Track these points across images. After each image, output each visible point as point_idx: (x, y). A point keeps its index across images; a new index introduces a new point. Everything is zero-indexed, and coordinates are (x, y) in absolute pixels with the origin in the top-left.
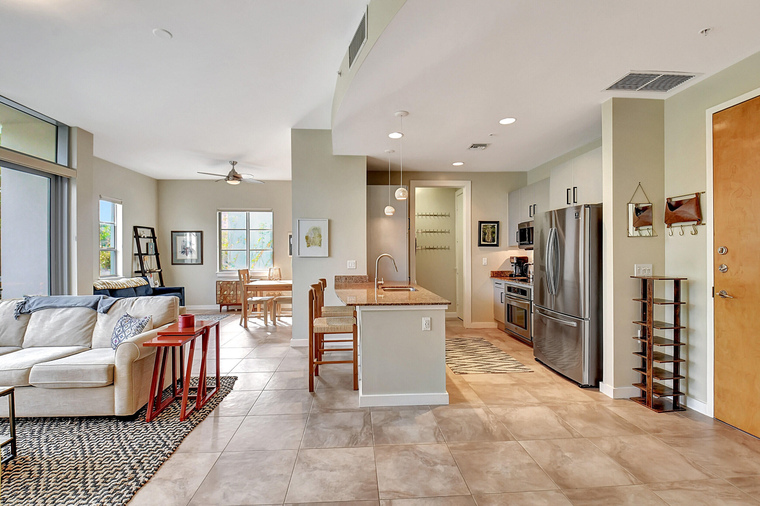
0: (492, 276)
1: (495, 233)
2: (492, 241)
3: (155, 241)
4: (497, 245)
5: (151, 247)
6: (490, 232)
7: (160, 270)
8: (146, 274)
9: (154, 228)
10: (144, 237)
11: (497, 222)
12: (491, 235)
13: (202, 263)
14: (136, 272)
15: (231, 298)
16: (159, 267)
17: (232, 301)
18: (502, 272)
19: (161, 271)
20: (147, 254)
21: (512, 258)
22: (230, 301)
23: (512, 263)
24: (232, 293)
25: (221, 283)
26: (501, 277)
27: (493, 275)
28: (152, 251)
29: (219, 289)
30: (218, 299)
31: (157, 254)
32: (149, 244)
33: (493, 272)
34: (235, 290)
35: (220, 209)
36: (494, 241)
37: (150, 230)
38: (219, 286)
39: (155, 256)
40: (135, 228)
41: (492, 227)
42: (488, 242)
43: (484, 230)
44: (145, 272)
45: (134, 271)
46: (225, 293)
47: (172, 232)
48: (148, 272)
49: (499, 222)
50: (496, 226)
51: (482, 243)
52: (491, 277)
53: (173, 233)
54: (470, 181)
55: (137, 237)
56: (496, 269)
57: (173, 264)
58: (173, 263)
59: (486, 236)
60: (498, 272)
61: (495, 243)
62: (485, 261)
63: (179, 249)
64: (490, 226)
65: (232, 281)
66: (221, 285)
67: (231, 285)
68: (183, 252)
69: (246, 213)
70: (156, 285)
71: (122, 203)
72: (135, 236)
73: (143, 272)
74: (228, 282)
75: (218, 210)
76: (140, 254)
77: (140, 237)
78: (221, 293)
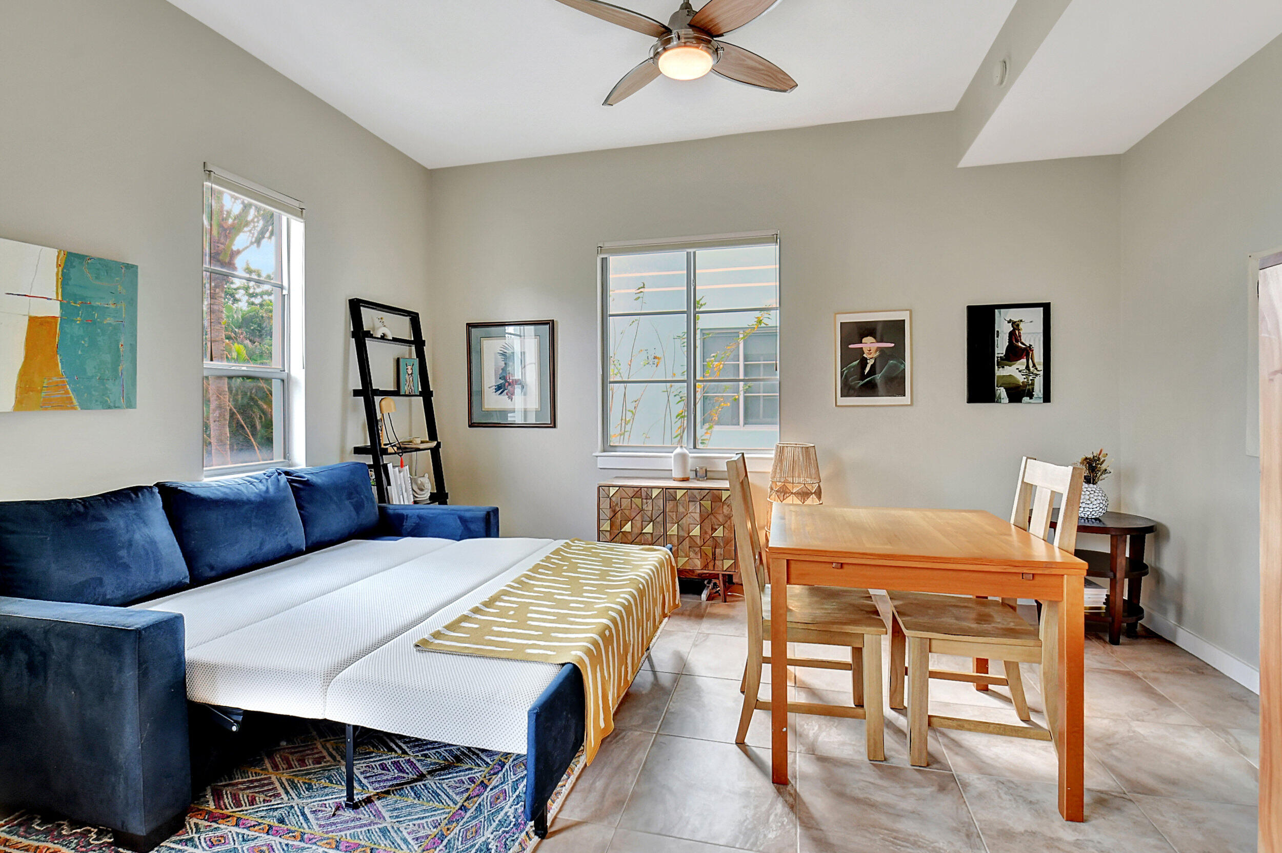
3: (419, 354)
7: (435, 443)
8: (386, 459)
9: (417, 314)
10: (383, 338)
13: (554, 425)
14: (358, 451)
16: (433, 435)
19: (439, 444)
20: (396, 393)
24: (650, 528)
25: (612, 491)
28: (411, 383)
29: (607, 513)
31: (426, 394)
34: (660, 519)
35: (607, 245)
37: (405, 318)
38: (605, 504)
39: (421, 398)
40: (355, 306)
44: (385, 452)
45: (350, 446)
46: (628, 527)
47: (469, 326)
48: (390, 450)
53: (474, 330)
55: (360, 335)
57: (471, 425)
58: (475, 421)
63: (490, 380)
65: (647, 487)
66: (613, 499)
67: (645, 501)
68: (500, 388)
69: (686, 252)
70: (422, 490)
71: (302, 211)
72: (354, 335)
73: (375, 449)
74: (635, 489)
75: (600, 249)
76: (367, 392)
77: (371, 336)
78: (614, 528)
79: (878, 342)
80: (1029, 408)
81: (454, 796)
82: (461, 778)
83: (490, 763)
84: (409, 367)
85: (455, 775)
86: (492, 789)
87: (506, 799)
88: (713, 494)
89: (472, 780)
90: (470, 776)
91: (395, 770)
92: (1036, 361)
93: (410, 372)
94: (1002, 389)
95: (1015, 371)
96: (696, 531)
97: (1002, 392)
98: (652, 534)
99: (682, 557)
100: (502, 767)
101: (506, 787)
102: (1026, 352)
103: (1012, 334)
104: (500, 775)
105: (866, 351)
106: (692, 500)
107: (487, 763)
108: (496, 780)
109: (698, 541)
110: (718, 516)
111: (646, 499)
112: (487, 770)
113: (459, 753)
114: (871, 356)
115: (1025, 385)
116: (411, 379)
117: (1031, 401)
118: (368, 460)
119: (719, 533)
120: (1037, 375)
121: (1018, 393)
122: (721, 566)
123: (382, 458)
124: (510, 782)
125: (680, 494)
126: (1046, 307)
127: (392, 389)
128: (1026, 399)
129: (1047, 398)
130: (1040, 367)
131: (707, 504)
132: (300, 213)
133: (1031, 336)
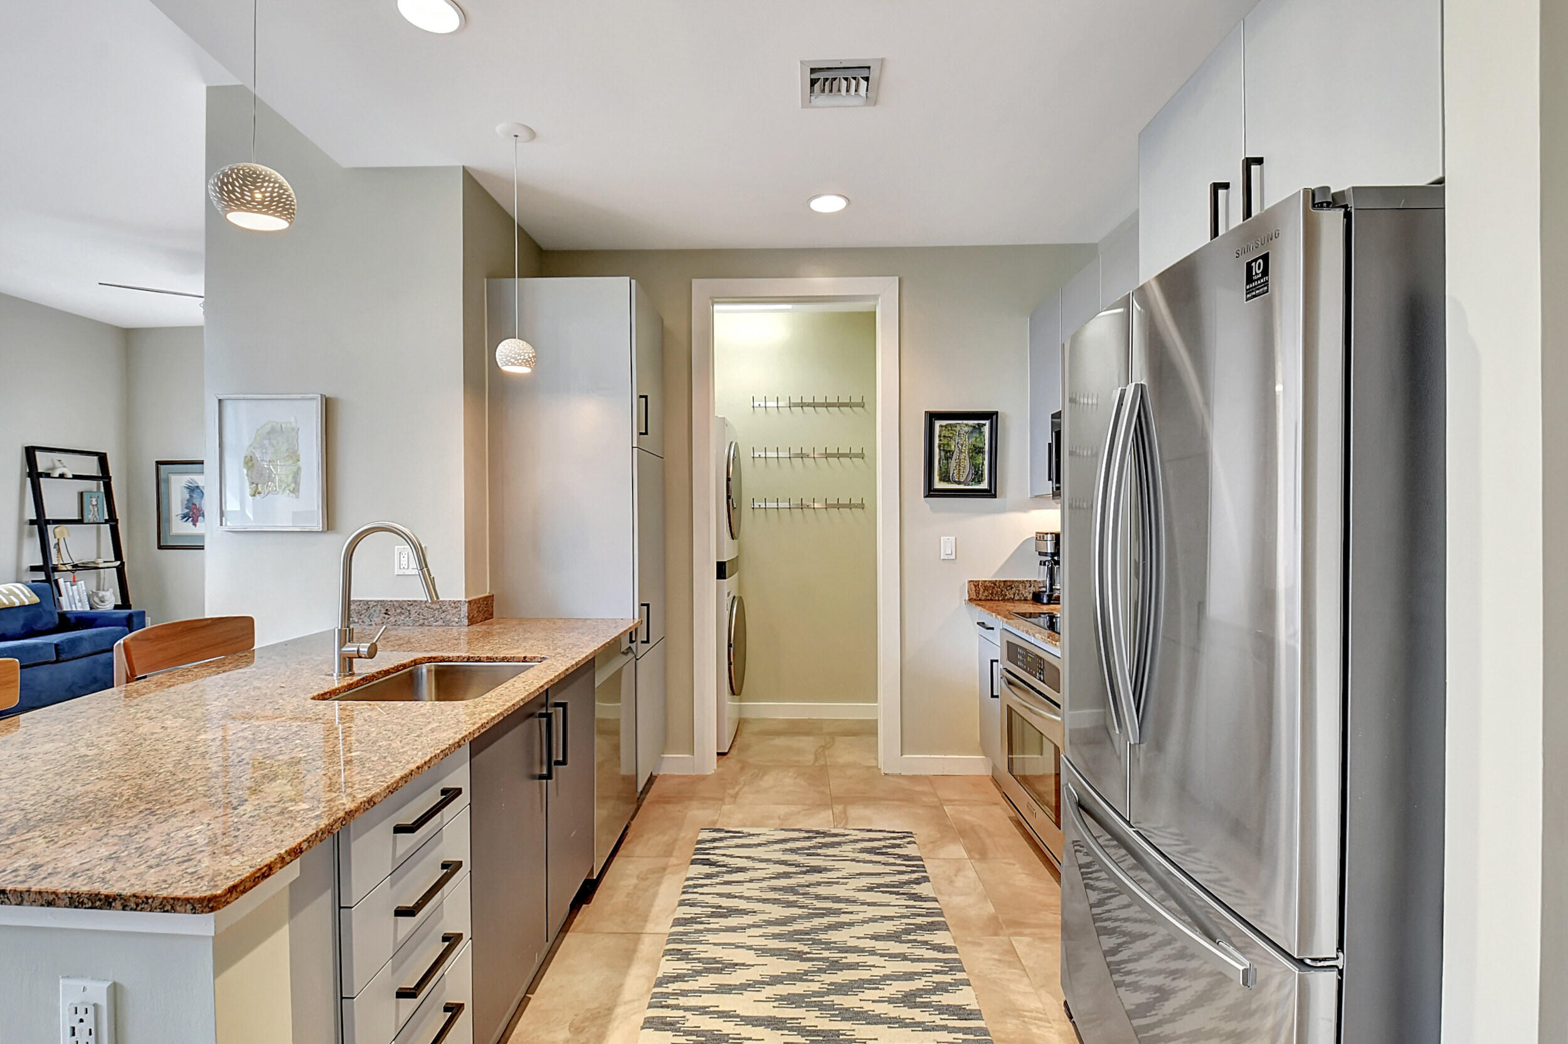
0: (975, 597)
1: (983, 453)
2: (973, 480)
3: (107, 488)
4: (990, 493)
5: (94, 503)
6: (965, 449)
7: (119, 563)
8: (57, 576)
9: (105, 454)
10: (62, 476)
11: (991, 416)
12: (971, 458)
14: (33, 569)
16: (118, 555)
18: (1008, 585)
19: (123, 564)
20: (80, 521)
21: (1040, 537)
23: (1040, 554)
26: (1004, 600)
27: (978, 593)
28: (96, 513)
31: (112, 520)
32: (85, 494)
33: (976, 584)
36: (978, 478)
39: (107, 525)
40: (30, 453)
41: (972, 432)
42: (959, 483)
43: (945, 441)
44: (57, 570)
47: (158, 463)
48: (64, 568)
49: (996, 413)
50: (986, 430)
51: (938, 485)
52: (970, 600)
53: (162, 467)
54: (897, 278)
55: (34, 475)
56: (987, 575)
57: (161, 547)
58: (164, 544)
59: (953, 464)
60: (994, 583)
61: (984, 485)
62: (947, 546)
64: (966, 429)
68: (185, 517)
70: (103, 602)
72: (30, 475)
73: (47, 568)
76: (41, 523)
77: (48, 475)
84: (94, 500)
116: (96, 509)
118: (41, 576)
123: (54, 575)
127: (77, 518)
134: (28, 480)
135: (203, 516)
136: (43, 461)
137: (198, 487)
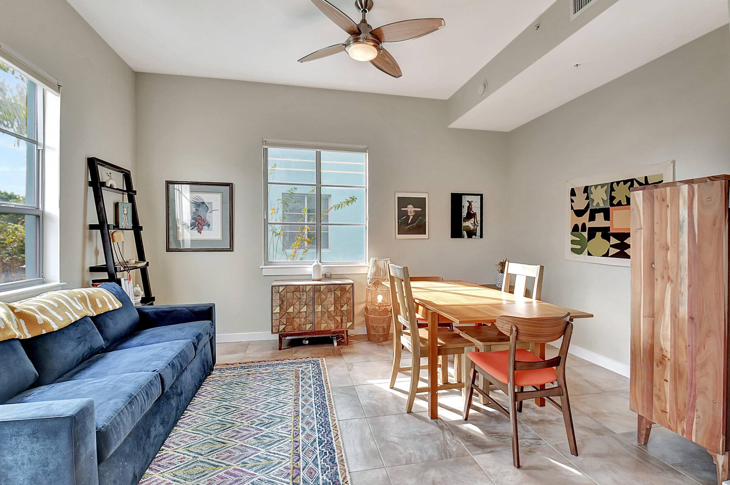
3: (131, 199)
7: (145, 263)
8: (119, 275)
9: (129, 172)
10: (110, 188)
13: (231, 249)
14: (93, 269)
15: (303, 320)
16: (141, 256)
17: (303, 327)
19: (147, 264)
22: (300, 325)
24: (304, 309)
25: (281, 289)
28: (126, 221)
29: (277, 302)
30: (276, 323)
32: (120, 205)
34: (311, 303)
35: (269, 140)
37: (122, 174)
38: (277, 297)
39: (133, 231)
40: (92, 163)
44: (117, 270)
45: (88, 266)
46: (291, 310)
47: (168, 182)
48: (120, 268)
53: (171, 186)
55: (96, 185)
57: (168, 250)
58: (170, 247)
65: (303, 285)
66: (282, 293)
67: (301, 293)
69: (315, 152)
70: (137, 296)
71: (59, 88)
72: (93, 184)
73: (109, 268)
74: (296, 287)
75: (266, 143)
76: (103, 226)
77: (104, 185)
78: (282, 310)
79: (414, 208)
80: (475, 240)
81: (284, 480)
82: (279, 469)
83: (290, 456)
84: (125, 209)
85: (273, 468)
86: (303, 469)
87: (316, 472)
88: (341, 287)
89: (287, 468)
90: (283, 466)
91: (231, 477)
92: (477, 220)
93: (125, 213)
94: (465, 232)
95: (469, 224)
96: (332, 309)
97: (465, 233)
98: (306, 312)
99: (324, 323)
100: (299, 456)
101: (311, 466)
102: (474, 215)
103: (469, 207)
104: (301, 460)
105: (409, 212)
106: (330, 291)
107: (287, 457)
108: (301, 463)
109: (333, 313)
110: (343, 298)
111: (303, 292)
112: (291, 460)
113: (265, 456)
114: (411, 215)
115: (474, 230)
116: (126, 217)
117: (476, 237)
119: (345, 308)
120: (478, 226)
121: (471, 234)
122: (345, 326)
123: (116, 274)
124: (310, 462)
125: (322, 288)
126: (481, 196)
128: (474, 236)
129: (481, 236)
130: (479, 222)
131: (338, 293)
132: (58, 88)
133: (476, 209)
134: (91, 189)
135: (209, 225)
136: (103, 173)
137: (203, 203)
